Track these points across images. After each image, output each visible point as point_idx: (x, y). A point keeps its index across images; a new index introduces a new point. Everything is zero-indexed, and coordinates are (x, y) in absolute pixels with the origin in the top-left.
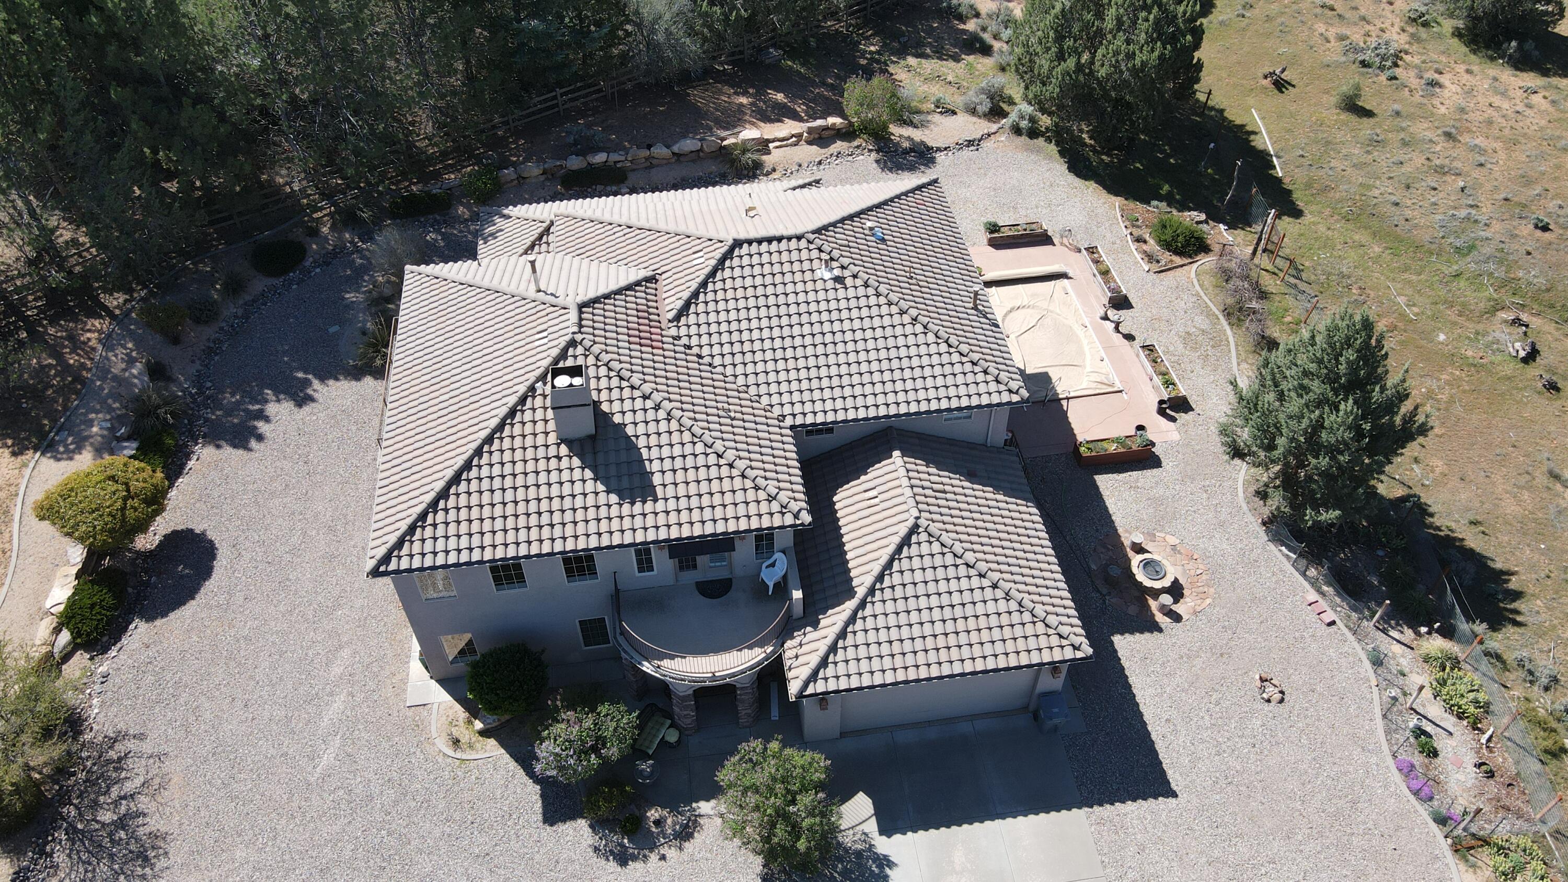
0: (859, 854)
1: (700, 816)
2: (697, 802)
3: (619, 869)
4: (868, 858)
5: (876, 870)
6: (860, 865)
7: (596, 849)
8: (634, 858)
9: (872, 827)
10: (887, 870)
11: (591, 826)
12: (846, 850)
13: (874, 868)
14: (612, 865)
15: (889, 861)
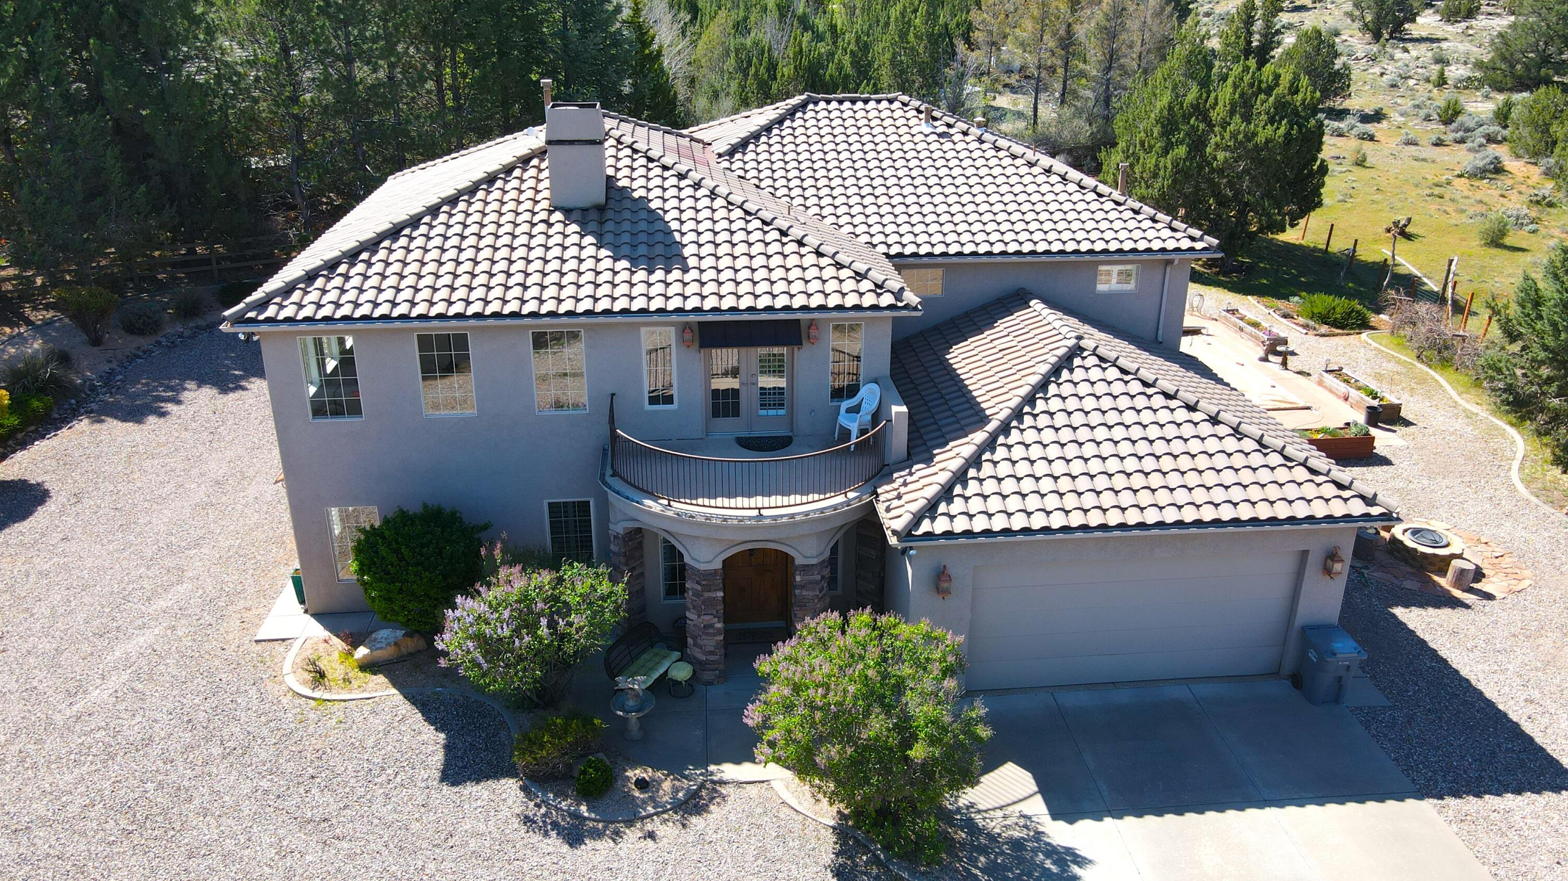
0: (1017, 844)
1: (722, 783)
2: (718, 763)
3: (566, 848)
4: (1035, 851)
5: (1054, 869)
6: (1021, 861)
7: (527, 820)
8: (597, 835)
9: (1037, 807)
10: (1076, 870)
11: (523, 788)
12: (992, 838)
13: (1048, 864)
14: (554, 844)
15: (1075, 856)
